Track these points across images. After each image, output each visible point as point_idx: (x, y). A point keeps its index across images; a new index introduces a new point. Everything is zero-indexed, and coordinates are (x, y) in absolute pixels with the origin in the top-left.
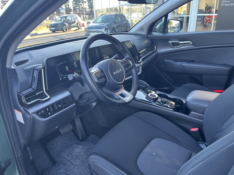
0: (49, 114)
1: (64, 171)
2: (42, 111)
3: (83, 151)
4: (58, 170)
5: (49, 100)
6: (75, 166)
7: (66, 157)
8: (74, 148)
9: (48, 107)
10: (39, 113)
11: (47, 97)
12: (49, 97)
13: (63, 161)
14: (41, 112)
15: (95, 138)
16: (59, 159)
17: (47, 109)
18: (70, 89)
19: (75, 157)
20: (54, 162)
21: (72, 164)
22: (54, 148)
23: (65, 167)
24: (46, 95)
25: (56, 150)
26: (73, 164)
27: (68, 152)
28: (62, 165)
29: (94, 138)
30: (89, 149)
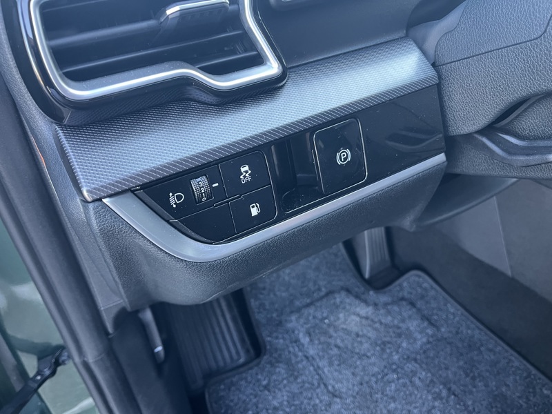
0: (255, 211)
1: (290, 405)
2: (200, 184)
3: (372, 334)
4: (266, 387)
5: (267, 89)
6: (335, 396)
7: (305, 340)
8: (337, 307)
9: (253, 152)
10: (173, 200)
11: (258, 60)
12: (272, 68)
13: (290, 352)
14: (188, 190)
15: (425, 289)
16: (277, 338)
17: (245, 169)
18: (436, 32)
19: (335, 351)
20: (256, 348)
21: (322, 381)
22: (264, 289)
23: (295, 388)
24: (251, 44)
25: (272, 296)
26: (325, 385)
27: (314, 317)
28: (281, 369)
29: (421, 287)
30: (399, 335)
